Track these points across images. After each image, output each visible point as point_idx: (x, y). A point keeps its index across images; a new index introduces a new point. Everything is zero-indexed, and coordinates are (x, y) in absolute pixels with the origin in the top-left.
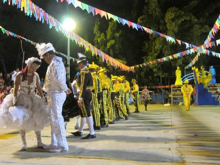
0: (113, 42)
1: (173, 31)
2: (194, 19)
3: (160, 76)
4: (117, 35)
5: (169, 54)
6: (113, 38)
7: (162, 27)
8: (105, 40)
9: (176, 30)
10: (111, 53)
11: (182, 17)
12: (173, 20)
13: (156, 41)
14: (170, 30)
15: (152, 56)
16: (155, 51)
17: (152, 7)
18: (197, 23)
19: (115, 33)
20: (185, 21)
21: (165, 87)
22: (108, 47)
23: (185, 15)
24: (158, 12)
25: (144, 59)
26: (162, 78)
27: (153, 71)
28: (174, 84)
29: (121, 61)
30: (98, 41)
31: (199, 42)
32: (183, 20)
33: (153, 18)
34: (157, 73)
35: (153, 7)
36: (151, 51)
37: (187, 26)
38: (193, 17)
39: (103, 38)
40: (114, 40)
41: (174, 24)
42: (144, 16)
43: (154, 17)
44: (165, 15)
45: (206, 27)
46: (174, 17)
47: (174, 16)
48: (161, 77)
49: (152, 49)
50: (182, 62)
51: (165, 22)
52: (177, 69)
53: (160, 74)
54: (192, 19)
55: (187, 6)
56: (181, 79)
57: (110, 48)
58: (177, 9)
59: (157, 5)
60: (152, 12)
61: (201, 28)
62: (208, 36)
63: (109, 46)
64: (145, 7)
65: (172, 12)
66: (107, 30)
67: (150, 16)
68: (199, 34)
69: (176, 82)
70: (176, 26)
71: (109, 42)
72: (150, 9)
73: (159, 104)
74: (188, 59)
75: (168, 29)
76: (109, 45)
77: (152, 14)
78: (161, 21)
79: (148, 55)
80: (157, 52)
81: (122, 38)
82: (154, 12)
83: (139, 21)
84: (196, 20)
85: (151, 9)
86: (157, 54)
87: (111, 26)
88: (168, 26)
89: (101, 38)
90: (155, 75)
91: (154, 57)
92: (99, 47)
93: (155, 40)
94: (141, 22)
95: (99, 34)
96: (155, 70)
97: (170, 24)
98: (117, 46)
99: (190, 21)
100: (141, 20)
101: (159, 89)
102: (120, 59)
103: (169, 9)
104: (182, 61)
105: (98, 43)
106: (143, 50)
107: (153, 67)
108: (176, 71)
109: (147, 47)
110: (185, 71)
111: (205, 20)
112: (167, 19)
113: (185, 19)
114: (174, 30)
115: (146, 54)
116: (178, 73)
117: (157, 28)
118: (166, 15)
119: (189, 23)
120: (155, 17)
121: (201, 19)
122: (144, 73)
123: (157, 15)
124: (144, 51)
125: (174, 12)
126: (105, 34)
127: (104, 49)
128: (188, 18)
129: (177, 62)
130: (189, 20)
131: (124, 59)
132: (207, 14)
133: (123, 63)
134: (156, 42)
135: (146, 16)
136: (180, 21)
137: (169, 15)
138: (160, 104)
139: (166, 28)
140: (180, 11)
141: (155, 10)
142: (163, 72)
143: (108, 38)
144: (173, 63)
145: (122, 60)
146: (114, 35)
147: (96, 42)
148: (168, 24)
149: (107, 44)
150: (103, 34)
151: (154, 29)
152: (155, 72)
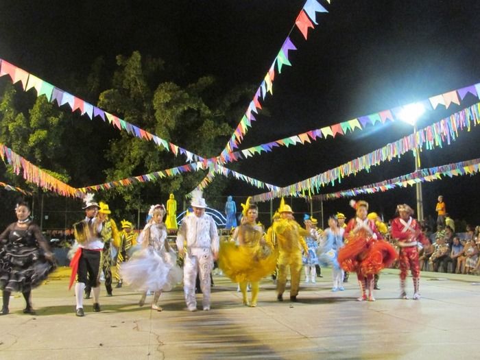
0: (43, 134)
1: (166, 125)
2: (205, 109)
3: (137, 210)
4: (54, 120)
5: (157, 168)
6: (44, 125)
7: (147, 116)
8: (24, 127)
9: (172, 124)
10: (38, 157)
11: (184, 103)
12: (168, 105)
13: (134, 141)
14: (161, 123)
15: (123, 169)
16: (130, 161)
17: (129, 75)
18: (209, 117)
19: (50, 116)
20: (190, 110)
22: (31, 144)
23: (189, 100)
24: (140, 87)
25: (106, 175)
26: (141, 213)
27: (124, 200)
29: (57, 175)
30: (10, 130)
31: (212, 151)
32: (186, 108)
33: (130, 98)
34: (131, 205)
35: (132, 76)
36: (122, 160)
37: (192, 119)
38: (203, 105)
39: (21, 124)
40: (46, 131)
41: (169, 113)
42: (112, 90)
43: (132, 96)
44: (153, 94)
45: (225, 126)
46: (170, 101)
47: (170, 99)
48: (139, 212)
49: (124, 156)
50: (179, 186)
51: (152, 107)
52: (169, 198)
53: (137, 207)
54: (202, 109)
55: (193, 85)
56: (176, 218)
57: (36, 146)
58: (176, 87)
59: (140, 72)
60: (129, 86)
61: (217, 128)
62: (228, 144)
63: (34, 142)
64: (116, 74)
65: (166, 91)
66: (32, 108)
67: (125, 93)
68: (212, 137)
70: (172, 118)
71: (33, 133)
72: (125, 78)
74: (191, 180)
75: (157, 122)
76: (33, 139)
77: (129, 90)
78: (145, 105)
79: (115, 168)
80: (133, 164)
81: (63, 129)
82: (132, 85)
83: (101, 98)
84: (208, 112)
85: (128, 80)
86: (133, 166)
87: (41, 101)
88: (158, 115)
89: (15, 124)
90: (128, 207)
91: (128, 172)
92: (11, 142)
93: (132, 141)
94: (106, 101)
95: (12, 114)
96: (128, 198)
97: (162, 112)
98: (51, 143)
99: (199, 111)
100: (106, 97)
102: (56, 172)
103: (162, 85)
104: (181, 184)
105: (7, 132)
106: (106, 156)
107: (125, 192)
108: (168, 201)
109: (114, 152)
110: (185, 202)
111: (224, 114)
112: (157, 102)
113: (189, 108)
114: (169, 124)
115: (111, 165)
116: (171, 205)
117: (136, 117)
118: (155, 96)
119: (196, 115)
120: (135, 96)
121: (218, 111)
123: (139, 93)
124: (108, 159)
125: (170, 91)
126: (27, 117)
127: (22, 147)
128: (194, 107)
129: (170, 185)
130: (195, 109)
131: (65, 171)
132: (228, 104)
133: (62, 181)
134: (133, 144)
135: (117, 90)
136: (181, 110)
137: (162, 96)
139: (154, 118)
140: (182, 91)
141: (136, 82)
142: (143, 203)
143: (31, 126)
144: (162, 186)
145: (59, 174)
146: (48, 121)
147: (4, 130)
148: (158, 112)
149: (29, 137)
150: (21, 115)
151: (131, 118)
152: (128, 202)
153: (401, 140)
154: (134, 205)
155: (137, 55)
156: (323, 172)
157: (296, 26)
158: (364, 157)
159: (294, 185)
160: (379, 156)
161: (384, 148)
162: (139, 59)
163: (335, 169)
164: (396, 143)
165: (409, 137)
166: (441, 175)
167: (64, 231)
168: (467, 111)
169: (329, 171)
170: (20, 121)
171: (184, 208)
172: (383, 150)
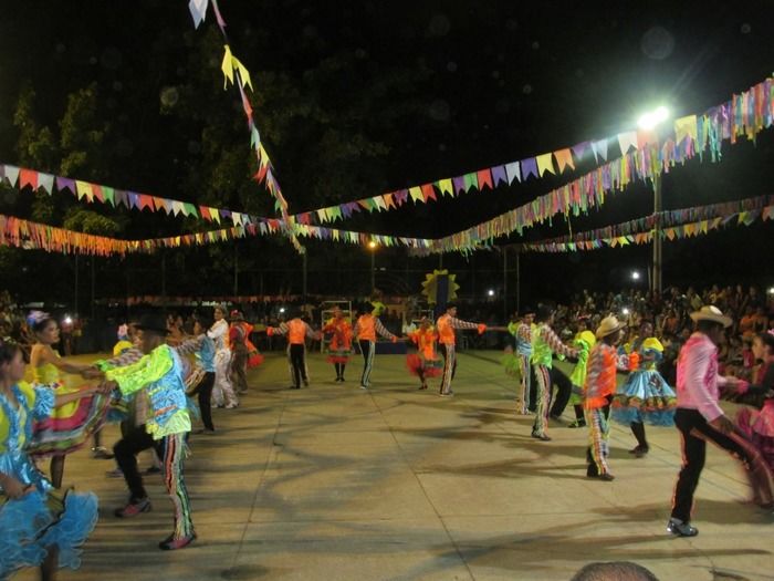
0: (80, 157)
2: (321, 115)
4: (97, 135)
6: (81, 144)
8: (52, 148)
9: (276, 137)
11: (290, 105)
19: (90, 130)
22: (65, 173)
23: (298, 99)
27: (209, 255)
29: (103, 219)
30: (30, 153)
32: (292, 114)
39: (48, 144)
40: (85, 153)
48: (237, 271)
61: (345, 141)
63: (69, 170)
66: (63, 118)
70: (274, 128)
71: (67, 156)
76: (66, 166)
83: (164, 100)
87: (74, 108)
89: (38, 143)
90: (216, 265)
95: (32, 130)
99: (311, 119)
105: (29, 157)
109: (193, 180)
113: (296, 114)
126: (56, 134)
128: (303, 112)
130: (306, 115)
134: (217, 170)
143: (63, 146)
146: (87, 138)
147: (23, 155)
149: (60, 162)
150: (45, 130)
152: (214, 257)
161: (535, 203)
167: (126, 299)
170: (45, 139)
171: (305, 265)
172: (535, 205)
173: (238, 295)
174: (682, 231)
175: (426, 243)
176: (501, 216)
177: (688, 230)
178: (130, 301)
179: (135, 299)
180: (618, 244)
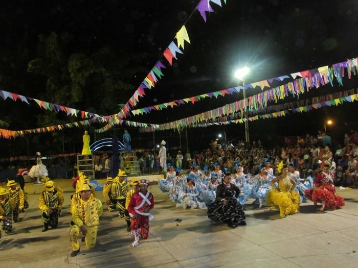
1: (78, 83)
2: (105, 72)
3: (62, 142)
7: (64, 76)
9: (83, 82)
11: (91, 68)
12: (79, 70)
14: (75, 82)
17: (49, 48)
21: (69, 155)
23: (94, 66)
24: (58, 56)
26: (64, 143)
28: (81, 154)
32: (92, 72)
34: (57, 138)
35: (52, 49)
38: (104, 69)
41: (80, 74)
42: (37, 59)
43: (53, 62)
44: (68, 62)
47: (80, 66)
51: (68, 71)
52: (84, 134)
53: (62, 139)
54: (103, 72)
55: (96, 54)
56: (89, 148)
58: (84, 56)
59: (57, 46)
60: (50, 55)
61: (114, 84)
62: (122, 110)
64: (40, 46)
65: (77, 60)
67: (48, 60)
68: (112, 90)
69: (83, 150)
70: (82, 78)
72: (46, 50)
73: (60, 179)
75: (72, 81)
78: (62, 69)
82: (52, 55)
83: (30, 66)
84: (108, 74)
85: (49, 52)
88: (72, 76)
90: (55, 140)
93: (55, 94)
94: (34, 67)
96: (54, 134)
97: (75, 74)
99: (101, 74)
100: (33, 64)
101: (60, 157)
103: (74, 55)
108: (84, 136)
111: (118, 73)
112: (71, 68)
113: (94, 72)
114: (81, 82)
116: (86, 139)
117: (57, 77)
119: (100, 76)
120: (55, 62)
121: (114, 71)
122: (38, 138)
123: (58, 60)
125: (80, 59)
128: (98, 71)
131: (7, 117)
132: (121, 66)
134: (56, 97)
135: (41, 59)
136: (88, 73)
137: (74, 64)
138: (62, 179)
139: (70, 78)
140: (88, 59)
141: (55, 53)
142: (65, 137)
148: (72, 74)
151: (53, 78)
152: (55, 136)
153: (234, 103)
154: (59, 138)
155: (54, 35)
156: (186, 117)
157: (164, 56)
158: (211, 111)
159: (168, 124)
160: (221, 111)
161: (224, 107)
162: (56, 37)
163: (194, 117)
164: (231, 105)
165: (239, 102)
166: (259, 117)
167: (9, 158)
168: (274, 90)
169: (190, 118)
171: (95, 138)
172: (223, 108)
173: (65, 153)
174: (272, 115)
175: (158, 126)
176: (203, 114)
177: (275, 115)
178: (12, 159)
179: (14, 158)
180: (238, 122)
